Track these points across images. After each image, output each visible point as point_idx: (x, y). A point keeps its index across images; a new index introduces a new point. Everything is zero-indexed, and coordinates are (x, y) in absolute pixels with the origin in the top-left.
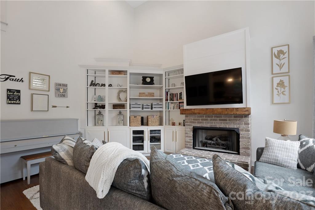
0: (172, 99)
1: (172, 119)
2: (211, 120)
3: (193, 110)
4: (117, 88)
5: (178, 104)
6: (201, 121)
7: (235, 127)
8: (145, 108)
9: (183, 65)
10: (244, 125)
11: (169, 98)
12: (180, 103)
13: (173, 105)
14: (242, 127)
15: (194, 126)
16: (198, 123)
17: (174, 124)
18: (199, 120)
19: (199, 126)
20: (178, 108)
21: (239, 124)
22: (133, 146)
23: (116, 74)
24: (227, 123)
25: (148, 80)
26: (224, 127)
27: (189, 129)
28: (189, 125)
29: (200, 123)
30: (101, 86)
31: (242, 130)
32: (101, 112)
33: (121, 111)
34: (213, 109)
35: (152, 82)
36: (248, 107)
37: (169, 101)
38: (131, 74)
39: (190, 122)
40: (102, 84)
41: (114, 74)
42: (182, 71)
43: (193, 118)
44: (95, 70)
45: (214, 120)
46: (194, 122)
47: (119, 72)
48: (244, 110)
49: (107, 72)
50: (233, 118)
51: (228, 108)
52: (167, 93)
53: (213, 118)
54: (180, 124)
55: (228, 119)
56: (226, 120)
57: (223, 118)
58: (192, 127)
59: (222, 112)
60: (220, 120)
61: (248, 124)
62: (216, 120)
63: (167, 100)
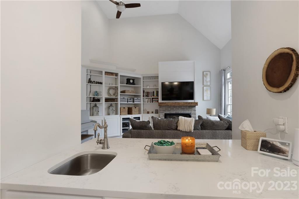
0: (147, 96)
1: (145, 109)
2: (176, 109)
3: (167, 103)
4: (107, 86)
5: (151, 99)
6: (170, 110)
7: (189, 112)
8: (129, 102)
9: (158, 74)
10: (193, 111)
11: (145, 95)
12: (153, 98)
13: (147, 99)
14: (193, 112)
15: (165, 113)
16: (168, 111)
17: (148, 113)
18: (169, 109)
19: (168, 113)
20: (151, 102)
21: (191, 111)
22: (123, 129)
23: (109, 75)
24: (185, 111)
25: (131, 81)
26: (184, 113)
27: (162, 115)
28: (162, 113)
29: (170, 111)
30: (96, 84)
31: (193, 114)
32: (96, 105)
33: (112, 104)
34: (179, 103)
35: (133, 83)
36: (195, 102)
37: (145, 97)
38: (121, 76)
39: (163, 111)
40: (97, 82)
41: (108, 75)
42: (157, 77)
43: (164, 108)
44: (91, 70)
45: (178, 109)
46: (165, 111)
47: (112, 74)
48: (195, 103)
49: (104, 73)
50: (188, 108)
51: (187, 103)
52: (144, 92)
53: (177, 108)
54: (152, 113)
55: (185, 108)
56: (184, 109)
57: (182, 108)
58: (164, 114)
59: (184, 104)
60: (181, 109)
61: (195, 111)
62: (179, 109)
63: (144, 96)
